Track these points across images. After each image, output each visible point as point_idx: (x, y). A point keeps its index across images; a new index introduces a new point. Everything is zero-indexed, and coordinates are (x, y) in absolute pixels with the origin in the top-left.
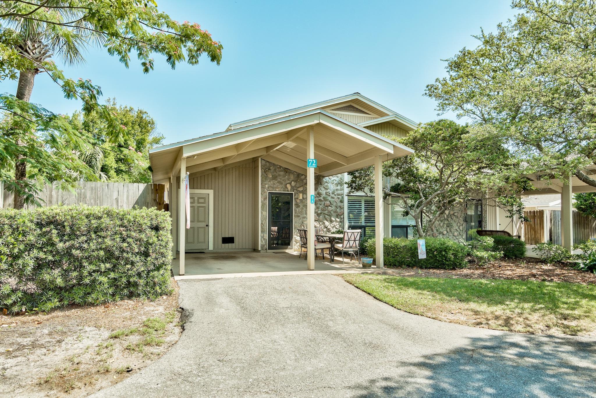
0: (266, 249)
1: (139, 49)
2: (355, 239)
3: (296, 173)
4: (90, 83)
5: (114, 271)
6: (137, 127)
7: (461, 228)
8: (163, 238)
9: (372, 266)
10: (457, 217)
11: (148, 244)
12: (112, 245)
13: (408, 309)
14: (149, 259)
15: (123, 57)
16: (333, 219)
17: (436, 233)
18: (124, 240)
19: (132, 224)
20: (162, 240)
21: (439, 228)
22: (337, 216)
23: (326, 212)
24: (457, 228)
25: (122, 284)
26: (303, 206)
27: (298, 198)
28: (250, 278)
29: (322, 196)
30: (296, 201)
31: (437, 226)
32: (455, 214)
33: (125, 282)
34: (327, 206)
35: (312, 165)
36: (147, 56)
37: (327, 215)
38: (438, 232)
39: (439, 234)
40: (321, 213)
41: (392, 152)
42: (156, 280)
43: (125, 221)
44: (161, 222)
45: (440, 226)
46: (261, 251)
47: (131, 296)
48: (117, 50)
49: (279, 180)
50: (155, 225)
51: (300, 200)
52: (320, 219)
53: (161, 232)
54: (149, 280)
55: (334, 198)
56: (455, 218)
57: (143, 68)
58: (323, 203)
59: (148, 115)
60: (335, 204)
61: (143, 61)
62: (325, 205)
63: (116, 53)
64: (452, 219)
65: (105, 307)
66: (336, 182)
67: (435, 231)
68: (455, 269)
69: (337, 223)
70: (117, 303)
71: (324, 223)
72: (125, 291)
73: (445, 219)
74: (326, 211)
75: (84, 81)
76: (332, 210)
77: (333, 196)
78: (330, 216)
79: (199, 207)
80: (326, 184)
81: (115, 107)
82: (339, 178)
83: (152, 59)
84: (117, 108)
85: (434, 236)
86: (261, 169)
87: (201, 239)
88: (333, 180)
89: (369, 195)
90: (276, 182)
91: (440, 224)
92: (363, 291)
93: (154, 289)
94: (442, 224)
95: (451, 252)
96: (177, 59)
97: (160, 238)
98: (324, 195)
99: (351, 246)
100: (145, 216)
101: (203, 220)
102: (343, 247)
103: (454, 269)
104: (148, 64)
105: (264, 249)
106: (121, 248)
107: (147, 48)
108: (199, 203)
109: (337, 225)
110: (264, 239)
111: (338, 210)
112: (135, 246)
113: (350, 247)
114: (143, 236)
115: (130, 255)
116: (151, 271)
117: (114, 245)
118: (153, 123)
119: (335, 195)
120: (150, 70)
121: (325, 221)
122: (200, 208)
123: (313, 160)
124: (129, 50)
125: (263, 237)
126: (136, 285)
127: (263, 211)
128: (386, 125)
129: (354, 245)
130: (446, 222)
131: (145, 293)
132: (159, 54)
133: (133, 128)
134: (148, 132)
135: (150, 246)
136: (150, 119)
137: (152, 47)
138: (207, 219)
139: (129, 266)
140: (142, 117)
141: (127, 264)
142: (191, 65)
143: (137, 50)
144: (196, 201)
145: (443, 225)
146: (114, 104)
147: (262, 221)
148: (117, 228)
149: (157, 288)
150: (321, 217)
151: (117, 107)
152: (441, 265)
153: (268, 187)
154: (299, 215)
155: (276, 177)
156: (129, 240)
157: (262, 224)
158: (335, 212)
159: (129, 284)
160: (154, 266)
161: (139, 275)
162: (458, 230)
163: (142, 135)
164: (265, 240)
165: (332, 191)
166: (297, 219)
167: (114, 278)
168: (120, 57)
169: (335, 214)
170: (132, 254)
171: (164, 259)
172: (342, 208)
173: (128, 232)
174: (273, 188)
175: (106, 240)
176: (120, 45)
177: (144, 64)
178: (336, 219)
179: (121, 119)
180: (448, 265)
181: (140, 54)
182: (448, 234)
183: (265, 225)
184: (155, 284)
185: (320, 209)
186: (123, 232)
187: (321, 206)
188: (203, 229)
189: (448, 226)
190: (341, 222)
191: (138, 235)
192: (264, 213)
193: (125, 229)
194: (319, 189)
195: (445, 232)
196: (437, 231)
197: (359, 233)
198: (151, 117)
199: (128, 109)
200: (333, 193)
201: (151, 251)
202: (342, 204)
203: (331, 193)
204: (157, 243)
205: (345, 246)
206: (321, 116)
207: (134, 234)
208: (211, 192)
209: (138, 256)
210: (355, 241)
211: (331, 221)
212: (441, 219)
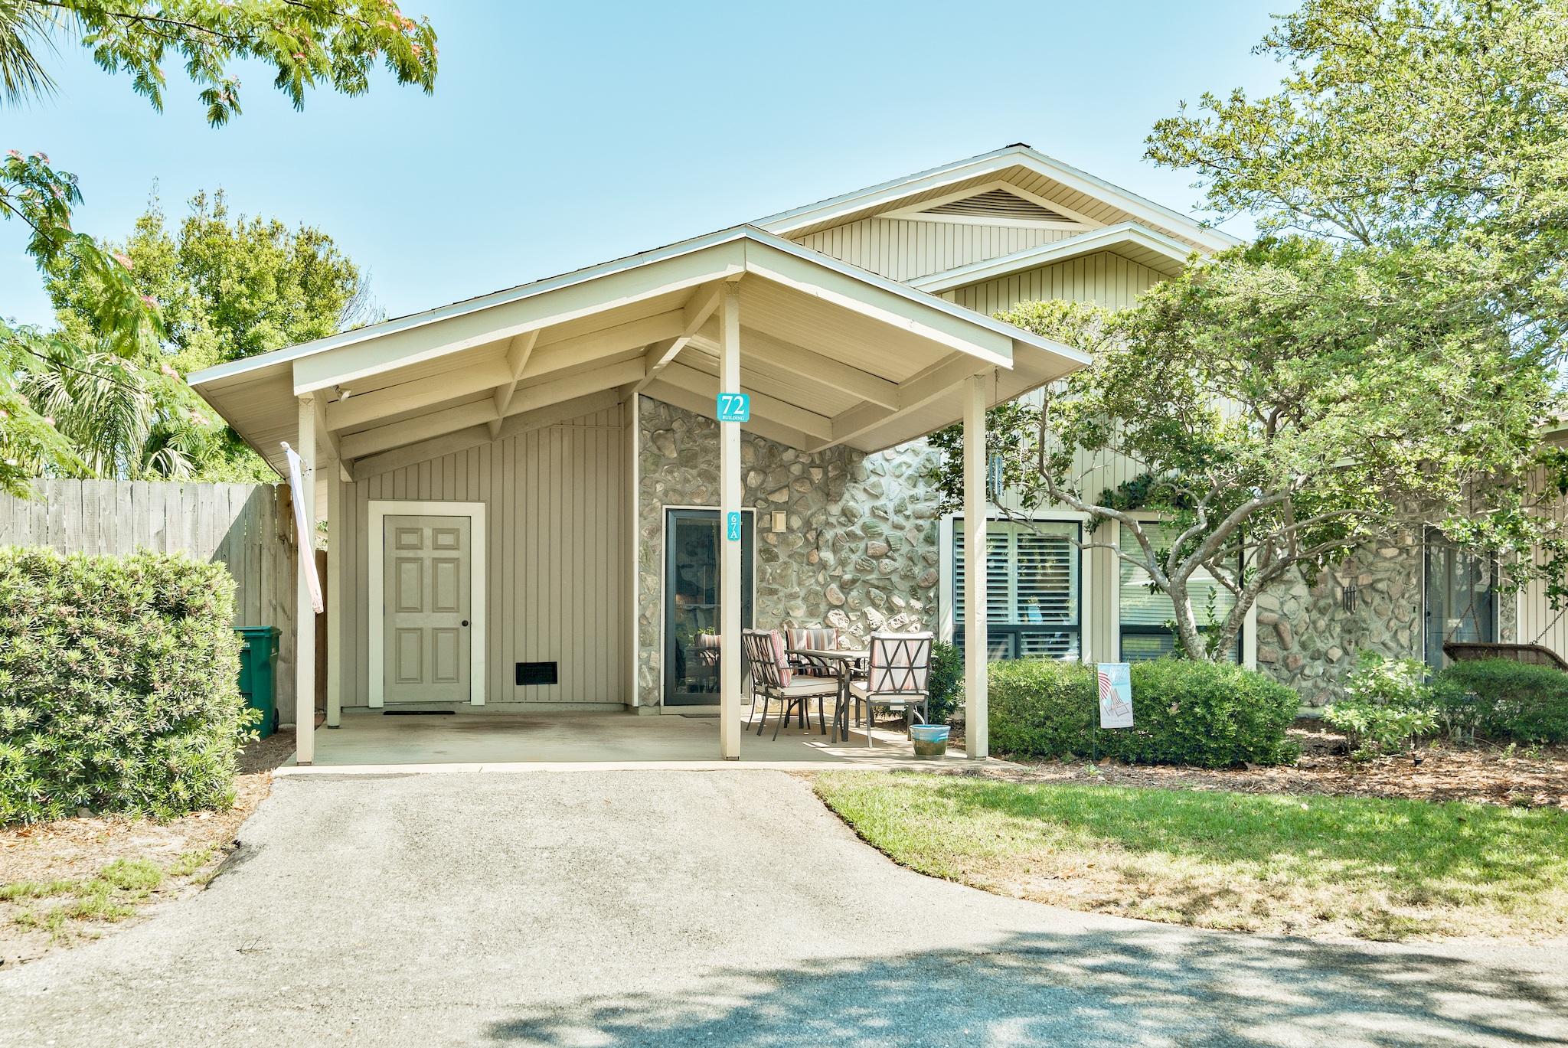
0: (658, 704)
1: (189, 46)
2: (911, 664)
3: (762, 443)
4: (43, 163)
5: (44, 732)
6: (294, 290)
7: (1404, 637)
8: (198, 639)
9: (949, 753)
10: (1386, 596)
11: (146, 653)
12: (36, 657)
13: (924, 863)
14: (150, 699)
15: (142, 78)
16: (898, 601)
17: (1300, 657)
18: (72, 643)
19: (100, 595)
20: (193, 646)
21: (1311, 638)
22: (914, 592)
23: (872, 577)
24: (1386, 637)
25: (70, 769)
26: (790, 556)
27: (769, 530)
28: (500, 775)
29: (859, 522)
30: (764, 540)
31: (1301, 630)
32: (1380, 586)
33: (77, 765)
34: (877, 557)
35: (731, 413)
36: (215, 70)
37: (877, 588)
38: (1309, 653)
39: (1313, 658)
40: (854, 581)
41: (1008, 363)
42: (173, 761)
43: (77, 587)
44: (189, 593)
45: (1315, 628)
46: (641, 711)
47: (97, 805)
48: (125, 55)
49: (704, 466)
50: (172, 600)
51: (777, 534)
52: (850, 600)
53: (189, 620)
54: (153, 763)
55: (901, 528)
56: (1377, 600)
57: (208, 108)
58: (862, 545)
59: (334, 247)
60: (905, 549)
61: (207, 85)
62: (870, 552)
63: (122, 63)
64: (1366, 603)
65: (19, 835)
66: (910, 472)
67: (1295, 648)
68: (1246, 769)
69: (914, 617)
70: (55, 825)
71: (864, 615)
72: (81, 791)
73: (1335, 604)
74: (871, 571)
75: (26, 161)
76: (895, 570)
77: (899, 519)
78: (888, 590)
79: (436, 561)
80: (874, 479)
81: (223, 221)
82: (922, 456)
83: (232, 79)
84: (228, 228)
85: (1292, 666)
86: (641, 431)
87: (446, 668)
88: (900, 465)
89: (1015, 516)
90: (694, 472)
91: (1314, 623)
92: (840, 816)
93: (168, 789)
94: (1322, 624)
95: (1228, 707)
96: (308, 78)
97: (185, 638)
98: (867, 518)
99: (898, 686)
100: (141, 573)
101: (451, 603)
102: (869, 690)
103: (1238, 766)
104: (223, 95)
105: (652, 702)
106: (63, 663)
107: (212, 45)
108: (437, 547)
109: (912, 623)
110: (651, 669)
111: (916, 570)
112: (106, 661)
113: (897, 692)
114: (130, 631)
115: (90, 686)
116: (161, 735)
117: (42, 657)
118: (352, 275)
119: (907, 517)
120: (232, 113)
121: (871, 612)
122: (440, 565)
123: (734, 396)
124: (158, 54)
125: (645, 662)
126: (111, 774)
127: (647, 572)
128: (1101, 263)
129: (910, 684)
130: (1341, 615)
131: (143, 800)
132: (254, 62)
133: (281, 296)
134: (332, 306)
135: (152, 662)
136: (342, 259)
137: (227, 40)
138: (463, 601)
139: (88, 719)
140: (313, 257)
141: (85, 713)
142: (346, 96)
143: (185, 52)
144: (428, 542)
145: (1328, 626)
146: (219, 213)
147: (643, 608)
148: (51, 608)
149: (179, 786)
150: (854, 593)
151: (230, 223)
152: (1191, 752)
153: (666, 493)
154: (775, 586)
155: (695, 455)
156: (87, 642)
157: (643, 616)
158: (904, 577)
159: (91, 772)
160: (169, 721)
161: (121, 744)
162: (1392, 645)
163: (312, 319)
164: (655, 673)
165: (897, 501)
166: (769, 601)
167: (46, 753)
168: (134, 76)
169: (905, 586)
170: (99, 682)
171: (199, 701)
172: (932, 563)
173: (85, 620)
174: (682, 494)
175: (16, 640)
176: (131, 39)
177: (209, 96)
178: (908, 603)
179: (241, 266)
180: (1216, 753)
181: (194, 66)
182: (1347, 659)
183: (654, 621)
184: (171, 776)
185: (850, 568)
186: (70, 619)
187: (854, 557)
188: (450, 635)
189: (1350, 632)
190: (926, 611)
191: (114, 629)
192: (651, 580)
193: (76, 611)
194: (847, 496)
195: (1336, 653)
196: (1304, 646)
197: (926, 644)
198: (344, 253)
199: (266, 226)
200: (898, 512)
201: (156, 677)
202: (934, 549)
203: (891, 511)
204: (175, 652)
205: (875, 688)
206: (751, 249)
207: (100, 624)
208: (477, 511)
209: (116, 691)
210: (911, 668)
211: (892, 610)
212: (1322, 603)
